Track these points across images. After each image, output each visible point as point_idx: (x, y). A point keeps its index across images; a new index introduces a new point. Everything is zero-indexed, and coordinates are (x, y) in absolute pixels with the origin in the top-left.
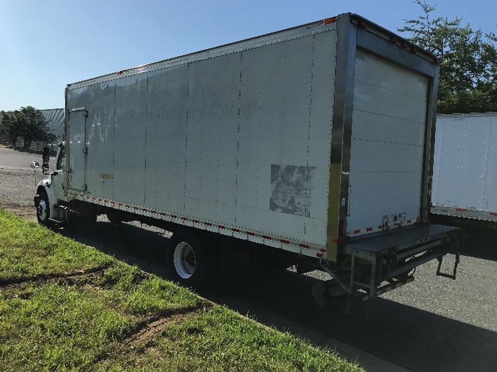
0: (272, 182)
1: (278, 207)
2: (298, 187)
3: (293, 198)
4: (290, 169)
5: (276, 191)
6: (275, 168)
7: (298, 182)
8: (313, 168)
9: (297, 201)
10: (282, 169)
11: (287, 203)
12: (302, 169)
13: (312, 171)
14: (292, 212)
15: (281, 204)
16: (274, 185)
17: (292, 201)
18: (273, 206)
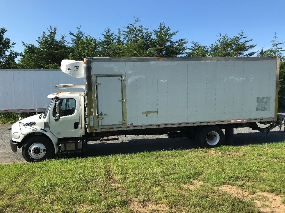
0: (257, 102)
1: (259, 110)
2: (266, 103)
3: (264, 106)
4: (263, 98)
5: (259, 105)
6: (258, 98)
7: (266, 101)
8: (270, 97)
9: (265, 107)
10: (261, 98)
11: (262, 108)
12: (267, 98)
13: (270, 98)
14: (264, 110)
15: (260, 108)
16: (258, 103)
17: (264, 107)
18: (257, 110)
